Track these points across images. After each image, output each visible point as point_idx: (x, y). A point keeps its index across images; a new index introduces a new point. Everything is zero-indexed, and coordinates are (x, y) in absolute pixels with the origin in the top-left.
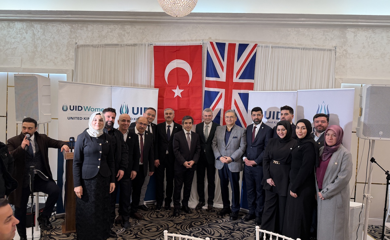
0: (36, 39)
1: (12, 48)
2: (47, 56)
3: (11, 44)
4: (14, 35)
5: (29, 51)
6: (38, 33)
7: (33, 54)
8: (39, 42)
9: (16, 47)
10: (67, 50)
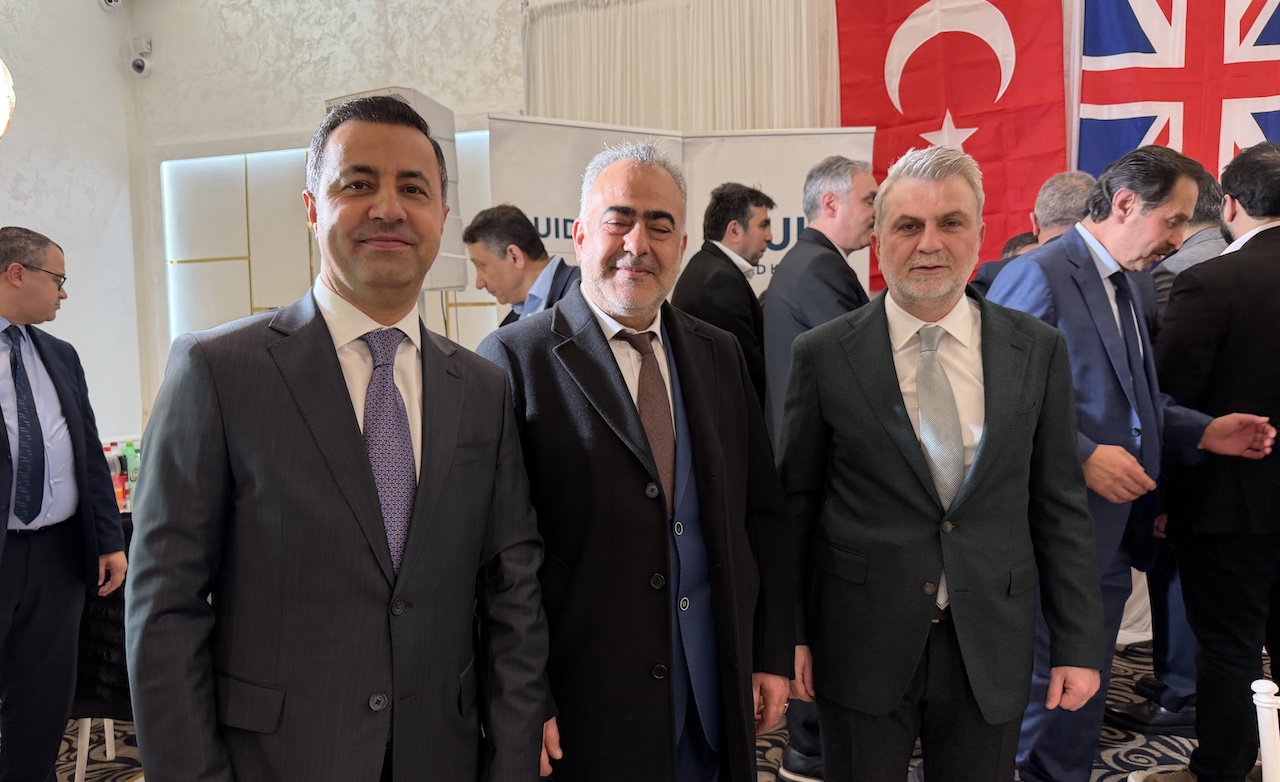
0: (390, 17)
1: (315, 62)
2: (431, 71)
3: (310, 46)
4: (318, 13)
5: (371, 63)
8: (402, 22)
9: (326, 55)
10: (496, 39)
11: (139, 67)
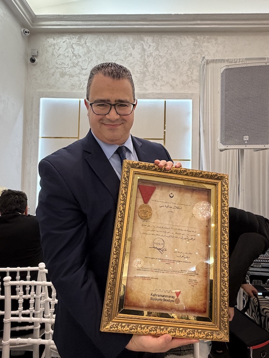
2: (162, 77)
4: (116, 52)
5: (137, 71)
6: (149, 47)
7: (142, 75)
8: (151, 59)
10: (188, 69)
11: (33, 61)
